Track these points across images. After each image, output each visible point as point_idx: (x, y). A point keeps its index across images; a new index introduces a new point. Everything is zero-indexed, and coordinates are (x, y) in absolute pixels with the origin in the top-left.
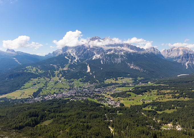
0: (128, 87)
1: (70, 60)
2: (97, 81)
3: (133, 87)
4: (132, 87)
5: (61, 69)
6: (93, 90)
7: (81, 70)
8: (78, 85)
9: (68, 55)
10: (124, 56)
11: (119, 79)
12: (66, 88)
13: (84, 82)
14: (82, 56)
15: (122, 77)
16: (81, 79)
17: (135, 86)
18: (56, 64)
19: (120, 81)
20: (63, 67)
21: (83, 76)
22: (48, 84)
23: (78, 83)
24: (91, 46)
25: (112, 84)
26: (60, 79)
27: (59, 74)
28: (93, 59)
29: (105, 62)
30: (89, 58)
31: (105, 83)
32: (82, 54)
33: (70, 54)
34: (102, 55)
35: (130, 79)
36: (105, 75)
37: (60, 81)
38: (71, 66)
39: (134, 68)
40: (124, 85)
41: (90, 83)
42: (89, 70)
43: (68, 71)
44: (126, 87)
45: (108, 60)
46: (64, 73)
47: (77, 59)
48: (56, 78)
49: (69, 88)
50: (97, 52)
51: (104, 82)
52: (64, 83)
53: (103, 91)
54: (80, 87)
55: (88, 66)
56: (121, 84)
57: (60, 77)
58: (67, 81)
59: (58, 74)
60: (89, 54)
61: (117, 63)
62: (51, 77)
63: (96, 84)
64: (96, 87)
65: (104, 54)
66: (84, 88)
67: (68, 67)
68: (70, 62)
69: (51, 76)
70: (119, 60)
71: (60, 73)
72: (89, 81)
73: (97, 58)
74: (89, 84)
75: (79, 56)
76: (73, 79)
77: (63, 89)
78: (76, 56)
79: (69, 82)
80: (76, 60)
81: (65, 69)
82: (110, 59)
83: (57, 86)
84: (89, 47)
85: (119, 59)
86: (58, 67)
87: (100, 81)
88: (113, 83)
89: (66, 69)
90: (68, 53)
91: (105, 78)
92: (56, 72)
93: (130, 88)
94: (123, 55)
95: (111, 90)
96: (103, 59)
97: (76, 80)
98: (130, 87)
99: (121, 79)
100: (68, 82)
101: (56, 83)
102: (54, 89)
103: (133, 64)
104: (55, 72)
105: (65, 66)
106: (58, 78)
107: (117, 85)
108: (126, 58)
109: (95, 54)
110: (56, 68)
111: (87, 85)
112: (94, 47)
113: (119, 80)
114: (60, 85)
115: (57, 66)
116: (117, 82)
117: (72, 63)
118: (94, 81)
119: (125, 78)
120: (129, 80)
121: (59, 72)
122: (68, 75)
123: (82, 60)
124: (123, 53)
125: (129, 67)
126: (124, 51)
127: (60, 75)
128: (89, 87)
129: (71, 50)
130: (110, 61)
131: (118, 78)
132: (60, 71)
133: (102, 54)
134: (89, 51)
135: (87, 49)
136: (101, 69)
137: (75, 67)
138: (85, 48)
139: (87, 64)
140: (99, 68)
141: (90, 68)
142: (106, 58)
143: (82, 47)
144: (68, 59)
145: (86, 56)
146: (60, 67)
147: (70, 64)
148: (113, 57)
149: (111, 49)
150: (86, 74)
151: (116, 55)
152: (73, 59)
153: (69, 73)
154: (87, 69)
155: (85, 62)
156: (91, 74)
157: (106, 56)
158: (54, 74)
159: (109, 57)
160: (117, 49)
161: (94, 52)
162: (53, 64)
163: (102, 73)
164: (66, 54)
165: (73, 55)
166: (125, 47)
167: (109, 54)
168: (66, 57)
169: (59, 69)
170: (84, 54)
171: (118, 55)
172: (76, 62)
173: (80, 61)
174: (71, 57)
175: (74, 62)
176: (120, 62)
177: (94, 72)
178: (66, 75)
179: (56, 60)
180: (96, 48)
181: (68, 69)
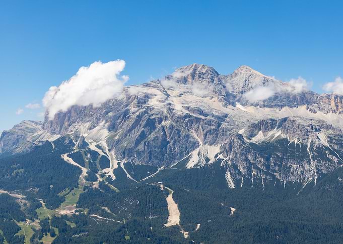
1: (85, 171)
5: (45, 212)
7: (137, 218)
9: (76, 149)
10: (332, 153)
14: (139, 153)
18: (23, 190)
20: (55, 203)
24: (179, 109)
27: (38, 235)
28: (190, 165)
29: (247, 181)
30: (173, 158)
32: (138, 142)
33: (84, 144)
34: (231, 148)
38: (89, 199)
42: (174, 218)
45: (257, 168)
46: (62, 231)
47: (116, 166)
50: (206, 135)
55: (170, 199)
59: (34, 237)
60: (168, 143)
61: (300, 185)
65: (237, 143)
68: (86, 178)
70: (310, 171)
71: (45, 229)
73: (207, 160)
75: (126, 153)
78: (113, 152)
80: (110, 172)
81: (63, 212)
82: (268, 167)
84: (171, 110)
85: (307, 167)
86: (34, 201)
89: (69, 212)
90: (77, 137)
92: (27, 227)
94: (327, 148)
96: (235, 167)
104: (21, 224)
105: (62, 200)
108: (339, 163)
109: (195, 145)
110: (22, 208)
112: (194, 111)
115: (27, 199)
117: (96, 185)
121: (37, 225)
122: (80, 240)
123: (139, 171)
124: (323, 139)
126: (331, 131)
129: (88, 125)
130: (267, 174)
132: (44, 223)
133: (231, 143)
134: (172, 127)
135: (160, 120)
136: (231, 210)
137: (113, 203)
138: (153, 117)
139: (164, 188)
140: (221, 208)
141: (180, 208)
142: (246, 159)
143: (138, 113)
144: (77, 165)
145: (158, 150)
146: (42, 202)
147: (88, 187)
148: (278, 157)
149: (271, 120)
150: (165, 236)
151: (294, 148)
152: (98, 166)
153: (83, 231)
154: (166, 214)
155: (152, 180)
156: (186, 235)
157: (249, 152)
158: (19, 234)
159: (262, 157)
160: (295, 119)
161: (194, 135)
162: (10, 189)
163: (237, 231)
164: (67, 141)
165: (98, 146)
166: (331, 112)
167: (263, 142)
168: (68, 158)
169: (37, 210)
170: (148, 145)
171: (304, 147)
172: (114, 178)
173: (128, 175)
174: (89, 156)
175: (100, 179)
176: (314, 178)
177: (198, 227)
178: (70, 240)
179: (23, 170)
180: (200, 114)
181: (77, 213)
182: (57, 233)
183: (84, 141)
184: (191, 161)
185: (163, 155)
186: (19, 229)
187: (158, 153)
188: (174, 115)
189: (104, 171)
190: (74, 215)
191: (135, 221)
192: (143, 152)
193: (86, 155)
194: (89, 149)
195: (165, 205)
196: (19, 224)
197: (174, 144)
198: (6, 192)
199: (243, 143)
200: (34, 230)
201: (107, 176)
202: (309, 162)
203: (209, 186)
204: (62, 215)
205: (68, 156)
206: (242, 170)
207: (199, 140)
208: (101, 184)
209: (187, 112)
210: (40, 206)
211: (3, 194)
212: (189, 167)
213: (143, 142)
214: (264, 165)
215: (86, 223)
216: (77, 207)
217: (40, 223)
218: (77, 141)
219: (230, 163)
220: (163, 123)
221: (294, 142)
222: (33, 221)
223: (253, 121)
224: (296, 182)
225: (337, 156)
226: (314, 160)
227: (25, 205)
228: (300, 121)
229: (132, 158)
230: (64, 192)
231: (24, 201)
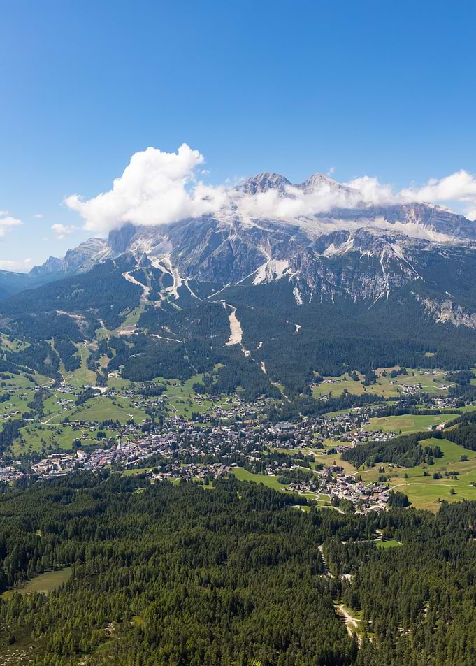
0: (426, 413)
1: (147, 289)
2: (277, 389)
3: (451, 412)
4: (445, 413)
5: (104, 333)
6: (257, 431)
7: (197, 337)
8: (186, 406)
9: (138, 267)
10: (406, 265)
11: (384, 375)
12: (129, 423)
13: (216, 391)
14: (204, 270)
15: (397, 368)
16: (198, 379)
17: (461, 409)
18: (82, 310)
19: (387, 387)
20: (115, 323)
21: (211, 366)
22: (47, 405)
23: (185, 399)
24: (246, 222)
25: (347, 401)
26: (102, 381)
27: (95, 356)
28: (257, 281)
29: (316, 297)
30: (238, 276)
31: (315, 395)
32: (202, 259)
33: (146, 262)
34: (299, 263)
35: (439, 373)
36: (315, 357)
37: (103, 390)
38: (151, 318)
39: (456, 323)
40: (406, 406)
41: (242, 395)
42: (236, 337)
43: (139, 340)
44: (420, 413)
45: (327, 283)
46: (120, 352)
47: (180, 284)
48: (84, 377)
49: (143, 419)
50: (274, 249)
51: (309, 392)
52: (121, 398)
53: (304, 434)
54: (195, 417)
55: (232, 317)
56: (391, 399)
57: (104, 370)
58: (132, 386)
59: (90, 358)
60: (235, 258)
61: (372, 300)
62: (62, 371)
63: (272, 401)
64: (274, 417)
65: (306, 257)
66: (215, 423)
67: (140, 324)
68: (147, 297)
69: (62, 365)
70: (382, 285)
71: (103, 350)
72: (239, 389)
73: (275, 275)
74: (237, 401)
75: (188, 271)
76: (161, 379)
77: (115, 425)
78: (177, 270)
79: (146, 394)
80: (173, 290)
81: (122, 333)
82: (338, 281)
83: (90, 412)
84: (237, 223)
85: (379, 281)
86: (94, 321)
87: (290, 387)
88: (355, 397)
89: (128, 333)
90: (139, 254)
91: (317, 374)
92: (84, 348)
93: (437, 418)
94: (401, 260)
95: (343, 431)
96: (304, 282)
97: (178, 382)
98: (438, 413)
99: (394, 375)
100: (141, 392)
101: (85, 397)
102: (76, 428)
103: (448, 304)
104: (78, 345)
105: (123, 320)
106: (91, 377)
107: (373, 407)
108: (413, 276)
109: (262, 260)
110: (82, 329)
111: (228, 407)
112: (261, 223)
113: (381, 379)
114: (100, 410)
115: (87, 320)
116: (372, 390)
117: (158, 304)
118: (260, 388)
119: (413, 370)
120: (432, 381)
121: (95, 346)
122: (137, 361)
123: (203, 290)
124: (398, 251)
125: (432, 318)
126: (406, 242)
127: (100, 361)
128: (238, 419)
129: (151, 241)
130: (336, 289)
131: (379, 371)
132: (103, 344)
133: (300, 257)
134: (237, 242)
135: (227, 235)
136: (296, 328)
137: (173, 323)
138: (219, 231)
139: (226, 306)
140: (285, 326)
141: (242, 326)
142: (316, 274)
143: (202, 228)
144: (139, 283)
145: (223, 267)
146: (101, 322)
147: (149, 306)
148: (350, 270)
149: (344, 231)
150: (226, 355)
151: (367, 262)
152: (161, 284)
153: (141, 351)
154: (227, 332)
155: (216, 297)
156: (247, 354)
157: (319, 266)
158: (75, 355)
159: (332, 271)
160: (369, 230)
161: (261, 249)
162: (70, 310)
163: (300, 349)
164: (128, 259)
165: (161, 264)
166: (410, 222)
167: (334, 256)
168: (129, 277)
169: (96, 331)
170: (213, 261)
171: (377, 259)
172: (177, 296)
173: (192, 294)
174: (151, 274)
175: (163, 298)
176: (386, 293)
177: (260, 345)
178: (127, 360)
179: (82, 290)
180: (269, 227)
181: (137, 334)
182: (114, 354)
183: (146, 259)
184: (258, 277)
185: (229, 272)
186: (76, 350)
187: (223, 270)
188: (240, 228)
189: (167, 289)
190: (133, 335)
191: (195, 340)
192: (208, 268)
193: (149, 273)
194: (152, 266)
195: (228, 323)
196: (76, 345)
197: (240, 260)
198: (65, 313)
199: (313, 257)
200: (91, 351)
201: (170, 294)
202: (381, 275)
203: (276, 303)
204: (121, 336)
205: (129, 274)
206: (311, 285)
207: (267, 255)
208: (163, 303)
209: (256, 225)
210: (99, 326)
211: (62, 315)
212: (255, 284)
213: (207, 258)
214: (333, 280)
215: (145, 343)
216: (137, 327)
217: (98, 344)
218: (139, 258)
219: (298, 278)
220: (229, 237)
221: (366, 255)
222: (92, 342)
223: (325, 233)
224: (367, 297)
225: (411, 269)
226: (387, 274)
227: (84, 326)
228: (373, 232)
229: (197, 275)
230: (125, 312)
231: (83, 322)
